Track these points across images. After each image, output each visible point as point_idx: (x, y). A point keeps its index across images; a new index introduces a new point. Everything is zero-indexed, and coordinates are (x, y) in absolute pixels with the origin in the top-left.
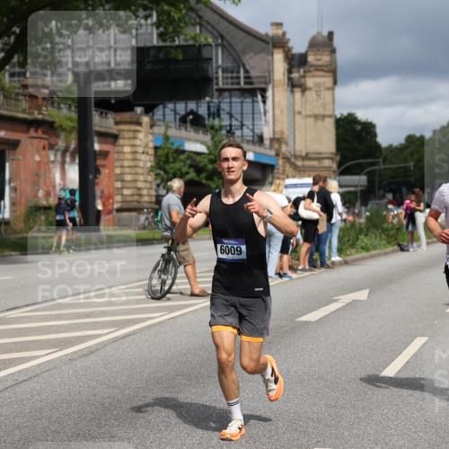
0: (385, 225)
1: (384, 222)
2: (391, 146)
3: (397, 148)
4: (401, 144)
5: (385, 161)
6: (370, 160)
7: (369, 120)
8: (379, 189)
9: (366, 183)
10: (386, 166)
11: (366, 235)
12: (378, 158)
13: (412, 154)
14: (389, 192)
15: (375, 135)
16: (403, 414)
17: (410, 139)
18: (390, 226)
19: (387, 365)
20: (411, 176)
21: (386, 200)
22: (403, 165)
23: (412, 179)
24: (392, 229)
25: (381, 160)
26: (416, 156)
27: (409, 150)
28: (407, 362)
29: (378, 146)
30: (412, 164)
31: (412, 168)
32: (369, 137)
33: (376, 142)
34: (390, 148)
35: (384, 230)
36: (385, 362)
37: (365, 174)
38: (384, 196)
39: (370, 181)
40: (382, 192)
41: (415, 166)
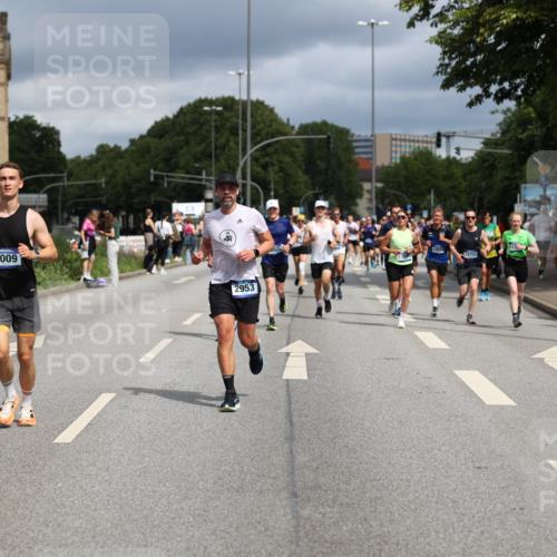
0: (68, 256)
1: (67, 252)
2: (78, 157)
3: (85, 161)
4: (91, 156)
5: (70, 176)
6: (52, 175)
7: (51, 125)
8: (63, 211)
9: (46, 204)
10: (70, 183)
11: (44, 268)
12: (62, 172)
13: (104, 168)
14: (75, 214)
15: (59, 145)
16: (81, 487)
17: (102, 149)
18: (75, 256)
19: (64, 429)
20: (102, 196)
21: (71, 226)
22: (93, 182)
23: (104, 199)
24: (76, 260)
25: (65, 174)
26: (110, 171)
27: (101, 163)
28: (89, 424)
29: (61, 158)
30: (103, 180)
31: (103, 185)
32: (51, 146)
33: (60, 153)
34: (77, 161)
35: (66, 262)
36: (62, 424)
37: (45, 192)
38: (68, 220)
39: (51, 201)
40: (66, 215)
41: (107, 183)
